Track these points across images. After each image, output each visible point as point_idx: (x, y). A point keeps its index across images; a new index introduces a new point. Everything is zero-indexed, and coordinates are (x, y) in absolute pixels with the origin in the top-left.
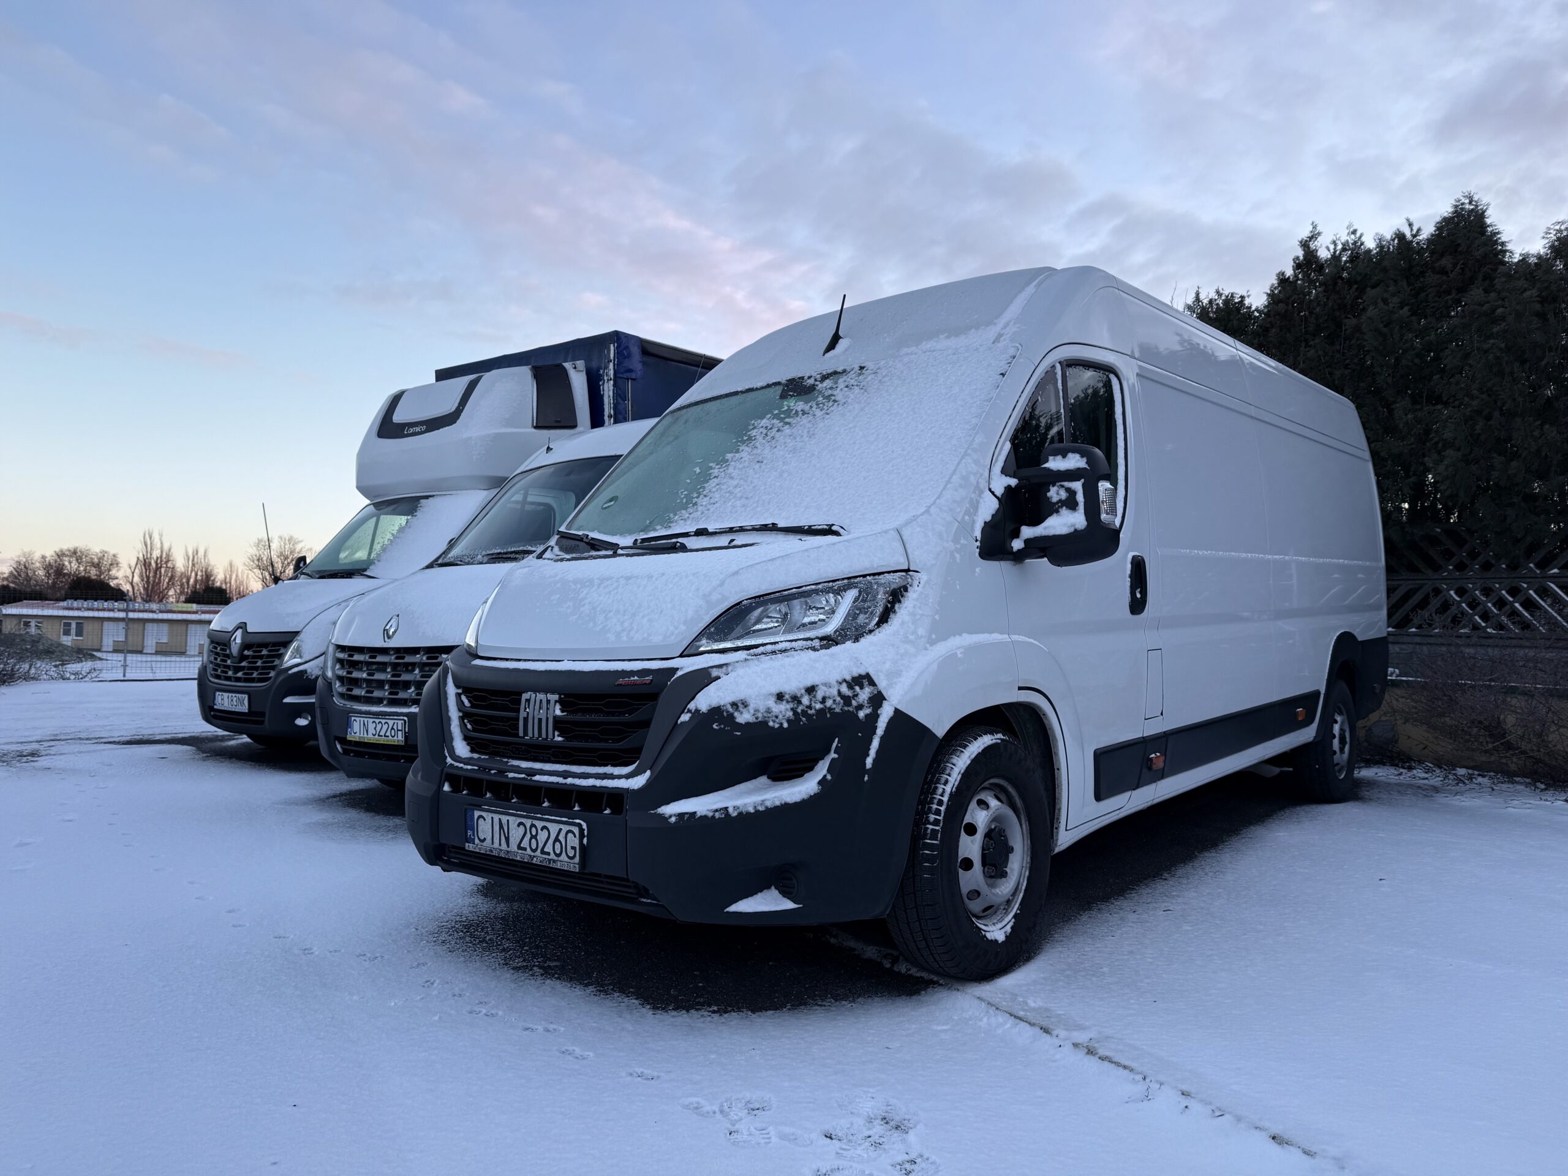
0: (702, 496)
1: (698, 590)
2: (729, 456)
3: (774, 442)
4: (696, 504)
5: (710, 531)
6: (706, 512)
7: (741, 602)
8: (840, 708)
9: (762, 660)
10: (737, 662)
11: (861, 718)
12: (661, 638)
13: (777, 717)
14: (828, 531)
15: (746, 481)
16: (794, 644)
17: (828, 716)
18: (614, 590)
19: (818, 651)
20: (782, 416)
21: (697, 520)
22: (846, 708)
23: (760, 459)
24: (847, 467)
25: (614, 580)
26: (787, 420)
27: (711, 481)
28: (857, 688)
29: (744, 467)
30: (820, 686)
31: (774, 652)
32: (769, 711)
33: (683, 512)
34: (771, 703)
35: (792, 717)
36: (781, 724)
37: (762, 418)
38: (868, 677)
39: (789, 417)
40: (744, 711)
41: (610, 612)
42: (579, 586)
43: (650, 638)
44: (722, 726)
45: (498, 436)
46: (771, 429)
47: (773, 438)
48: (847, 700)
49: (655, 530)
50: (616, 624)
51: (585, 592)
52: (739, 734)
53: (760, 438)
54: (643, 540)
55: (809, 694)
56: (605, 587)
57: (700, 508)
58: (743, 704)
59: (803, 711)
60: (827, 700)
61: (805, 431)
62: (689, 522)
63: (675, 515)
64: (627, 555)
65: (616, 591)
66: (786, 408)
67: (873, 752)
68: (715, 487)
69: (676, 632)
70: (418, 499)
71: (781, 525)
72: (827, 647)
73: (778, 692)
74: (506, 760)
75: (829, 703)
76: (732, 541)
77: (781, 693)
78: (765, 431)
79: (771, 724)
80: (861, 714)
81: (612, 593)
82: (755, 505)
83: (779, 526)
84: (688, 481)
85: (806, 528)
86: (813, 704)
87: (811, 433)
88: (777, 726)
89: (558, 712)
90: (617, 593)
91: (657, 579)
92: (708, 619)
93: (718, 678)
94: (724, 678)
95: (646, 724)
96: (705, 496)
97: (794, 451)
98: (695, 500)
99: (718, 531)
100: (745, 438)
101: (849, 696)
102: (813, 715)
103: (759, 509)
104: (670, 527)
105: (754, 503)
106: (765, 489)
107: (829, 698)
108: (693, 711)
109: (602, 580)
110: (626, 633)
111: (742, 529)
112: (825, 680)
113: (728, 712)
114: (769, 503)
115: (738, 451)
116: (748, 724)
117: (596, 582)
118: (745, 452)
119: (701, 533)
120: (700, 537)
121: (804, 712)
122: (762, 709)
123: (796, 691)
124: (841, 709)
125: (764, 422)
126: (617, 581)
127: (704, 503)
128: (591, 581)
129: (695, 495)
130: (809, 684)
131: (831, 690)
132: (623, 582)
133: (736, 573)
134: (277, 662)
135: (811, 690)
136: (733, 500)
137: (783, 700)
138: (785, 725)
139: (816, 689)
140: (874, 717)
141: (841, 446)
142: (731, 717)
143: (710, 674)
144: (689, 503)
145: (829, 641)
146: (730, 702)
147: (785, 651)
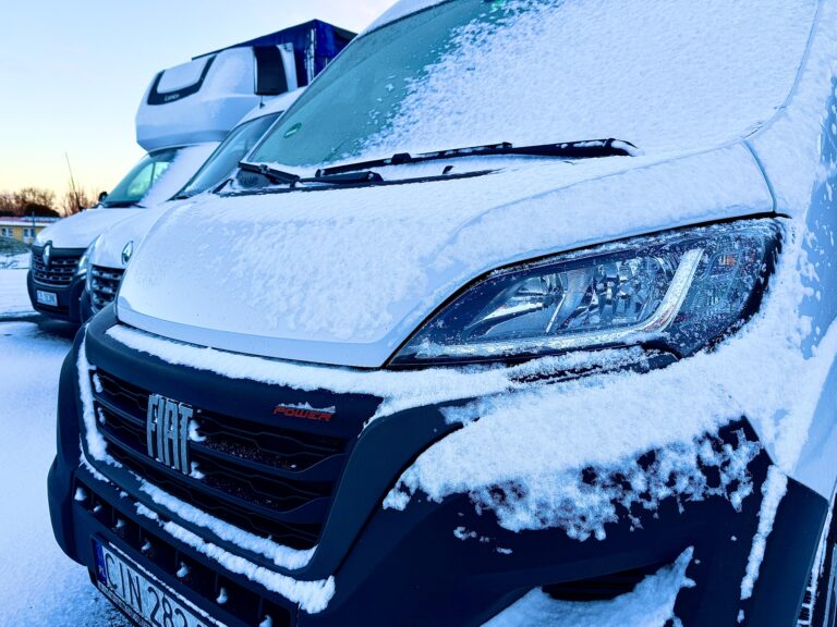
0: (397, 116)
1: (412, 248)
2: (428, 68)
3: (486, 45)
4: (390, 125)
5: (413, 157)
6: (405, 134)
7: (489, 273)
8: (701, 491)
9: (543, 392)
10: (495, 395)
11: (735, 506)
12: (349, 332)
13: (583, 519)
14: (606, 149)
15: (455, 93)
16: (596, 356)
17: (681, 510)
18: (279, 241)
19: (646, 371)
20: (492, 18)
21: (393, 144)
22: (712, 492)
23: (470, 65)
24: (607, 63)
25: (280, 225)
26: (499, 21)
27: (408, 98)
28: (729, 448)
29: (450, 77)
30: (666, 452)
31: (561, 374)
32: (567, 505)
33: (376, 135)
34: (572, 490)
35: (614, 518)
36: (593, 533)
37: (466, 24)
38: (744, 423)
39: (502, 17)
40: (517, 504)
41: (271, 277)
42: (234, 232)
43: (332, 330)
44: (473, 534)
45: (229, 101)
46: (480, 32)
47: (484, 41)
48: (712, 474)
49: (341, 158)
50: (279, 300)
51: (240, 242)
52: (507, 551)
53: (467, 45)
54: (328, 171)
55: (645, 469)
56: (267, 237)
57: (396, 130)
58: (514, 490)
59: (634, 503)
60: (678, 479)
61: (529, 28)
62: (383, 147)
63: (366, 139)
64: (304, 190)
65: (281, 244)
66: (495, 10)
67: (753, 568)
68: (413, 103)
69: (376, 324)
70: (175, 150)
71: (516, 144)
72: (661, 364)
73: (584, 466)
74: (139, 478)
75: (682, 484)
76: (448, 168)
77: (591, 468)
78: (471, 36)
79: (572, 533)
80: (737, 499)
81: (276, 246)
82: (472, 121)
83: (514, 146)
84: (380, 100)
85: (563, 146)
86: (654, 490)
87: (537, 29)
88: (584, 537)
89: (194, 436)
90: (282, 247)
91: (342, 227)
92: (430, 303)
93: (458, 426)
94: (470, 426)
95: (327, 489)
96: (402, 115)
97: (518, 51)
98: (388, 121)
99: (423, 156)
100: (447, 47)
101: (716, 467)
102: (654, 511)
103: (478, 125)
104: (359, 154)
105: (469, 118)
106: (484, 99)
107: (682, 473)
108: (412, 491)
109: (265, 225)
110: (293, 315)
111: (457, 154)
112: (674, 438)
113: (484, 505)
114: (492, 117)
115: (439, 61)
116: (526, 533)
117: (257, 227)
118: (449, 61)
119: (401, 159)
120: (399, 166)
121: (637, 508)
122: (554, 502)
123: (619, 462)
124: (704, 495)
125: (469, 27)
126: (285, 228)
127: (402, 123)
128: (250, 226)
129: (390, 115)
130: (643, 447)
131: (685, 458)
132: (292, 228)
133: (478, 220)
134: (73, 271)
135: (648, 460)
136: (440, 117)
137: (593, 484)
138: (601, 535)
139: (658, 457)
140: (754, 501)
141: (587, 39)
142: (491, 516)
143: (443, 418)
144: (383, 125)
145: (663, 352)
146: (488, 484)
147: (582, 372)
